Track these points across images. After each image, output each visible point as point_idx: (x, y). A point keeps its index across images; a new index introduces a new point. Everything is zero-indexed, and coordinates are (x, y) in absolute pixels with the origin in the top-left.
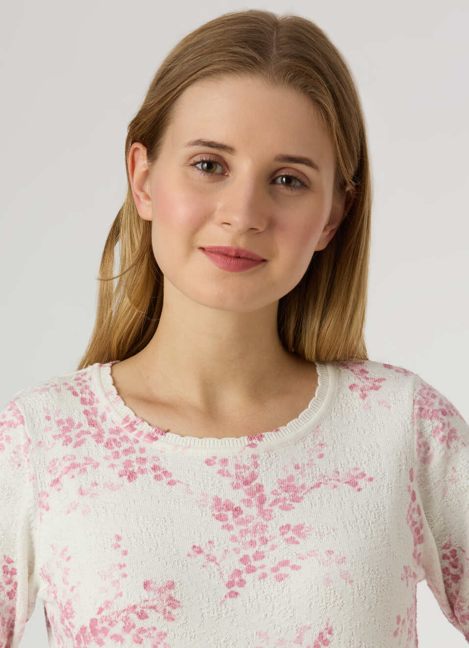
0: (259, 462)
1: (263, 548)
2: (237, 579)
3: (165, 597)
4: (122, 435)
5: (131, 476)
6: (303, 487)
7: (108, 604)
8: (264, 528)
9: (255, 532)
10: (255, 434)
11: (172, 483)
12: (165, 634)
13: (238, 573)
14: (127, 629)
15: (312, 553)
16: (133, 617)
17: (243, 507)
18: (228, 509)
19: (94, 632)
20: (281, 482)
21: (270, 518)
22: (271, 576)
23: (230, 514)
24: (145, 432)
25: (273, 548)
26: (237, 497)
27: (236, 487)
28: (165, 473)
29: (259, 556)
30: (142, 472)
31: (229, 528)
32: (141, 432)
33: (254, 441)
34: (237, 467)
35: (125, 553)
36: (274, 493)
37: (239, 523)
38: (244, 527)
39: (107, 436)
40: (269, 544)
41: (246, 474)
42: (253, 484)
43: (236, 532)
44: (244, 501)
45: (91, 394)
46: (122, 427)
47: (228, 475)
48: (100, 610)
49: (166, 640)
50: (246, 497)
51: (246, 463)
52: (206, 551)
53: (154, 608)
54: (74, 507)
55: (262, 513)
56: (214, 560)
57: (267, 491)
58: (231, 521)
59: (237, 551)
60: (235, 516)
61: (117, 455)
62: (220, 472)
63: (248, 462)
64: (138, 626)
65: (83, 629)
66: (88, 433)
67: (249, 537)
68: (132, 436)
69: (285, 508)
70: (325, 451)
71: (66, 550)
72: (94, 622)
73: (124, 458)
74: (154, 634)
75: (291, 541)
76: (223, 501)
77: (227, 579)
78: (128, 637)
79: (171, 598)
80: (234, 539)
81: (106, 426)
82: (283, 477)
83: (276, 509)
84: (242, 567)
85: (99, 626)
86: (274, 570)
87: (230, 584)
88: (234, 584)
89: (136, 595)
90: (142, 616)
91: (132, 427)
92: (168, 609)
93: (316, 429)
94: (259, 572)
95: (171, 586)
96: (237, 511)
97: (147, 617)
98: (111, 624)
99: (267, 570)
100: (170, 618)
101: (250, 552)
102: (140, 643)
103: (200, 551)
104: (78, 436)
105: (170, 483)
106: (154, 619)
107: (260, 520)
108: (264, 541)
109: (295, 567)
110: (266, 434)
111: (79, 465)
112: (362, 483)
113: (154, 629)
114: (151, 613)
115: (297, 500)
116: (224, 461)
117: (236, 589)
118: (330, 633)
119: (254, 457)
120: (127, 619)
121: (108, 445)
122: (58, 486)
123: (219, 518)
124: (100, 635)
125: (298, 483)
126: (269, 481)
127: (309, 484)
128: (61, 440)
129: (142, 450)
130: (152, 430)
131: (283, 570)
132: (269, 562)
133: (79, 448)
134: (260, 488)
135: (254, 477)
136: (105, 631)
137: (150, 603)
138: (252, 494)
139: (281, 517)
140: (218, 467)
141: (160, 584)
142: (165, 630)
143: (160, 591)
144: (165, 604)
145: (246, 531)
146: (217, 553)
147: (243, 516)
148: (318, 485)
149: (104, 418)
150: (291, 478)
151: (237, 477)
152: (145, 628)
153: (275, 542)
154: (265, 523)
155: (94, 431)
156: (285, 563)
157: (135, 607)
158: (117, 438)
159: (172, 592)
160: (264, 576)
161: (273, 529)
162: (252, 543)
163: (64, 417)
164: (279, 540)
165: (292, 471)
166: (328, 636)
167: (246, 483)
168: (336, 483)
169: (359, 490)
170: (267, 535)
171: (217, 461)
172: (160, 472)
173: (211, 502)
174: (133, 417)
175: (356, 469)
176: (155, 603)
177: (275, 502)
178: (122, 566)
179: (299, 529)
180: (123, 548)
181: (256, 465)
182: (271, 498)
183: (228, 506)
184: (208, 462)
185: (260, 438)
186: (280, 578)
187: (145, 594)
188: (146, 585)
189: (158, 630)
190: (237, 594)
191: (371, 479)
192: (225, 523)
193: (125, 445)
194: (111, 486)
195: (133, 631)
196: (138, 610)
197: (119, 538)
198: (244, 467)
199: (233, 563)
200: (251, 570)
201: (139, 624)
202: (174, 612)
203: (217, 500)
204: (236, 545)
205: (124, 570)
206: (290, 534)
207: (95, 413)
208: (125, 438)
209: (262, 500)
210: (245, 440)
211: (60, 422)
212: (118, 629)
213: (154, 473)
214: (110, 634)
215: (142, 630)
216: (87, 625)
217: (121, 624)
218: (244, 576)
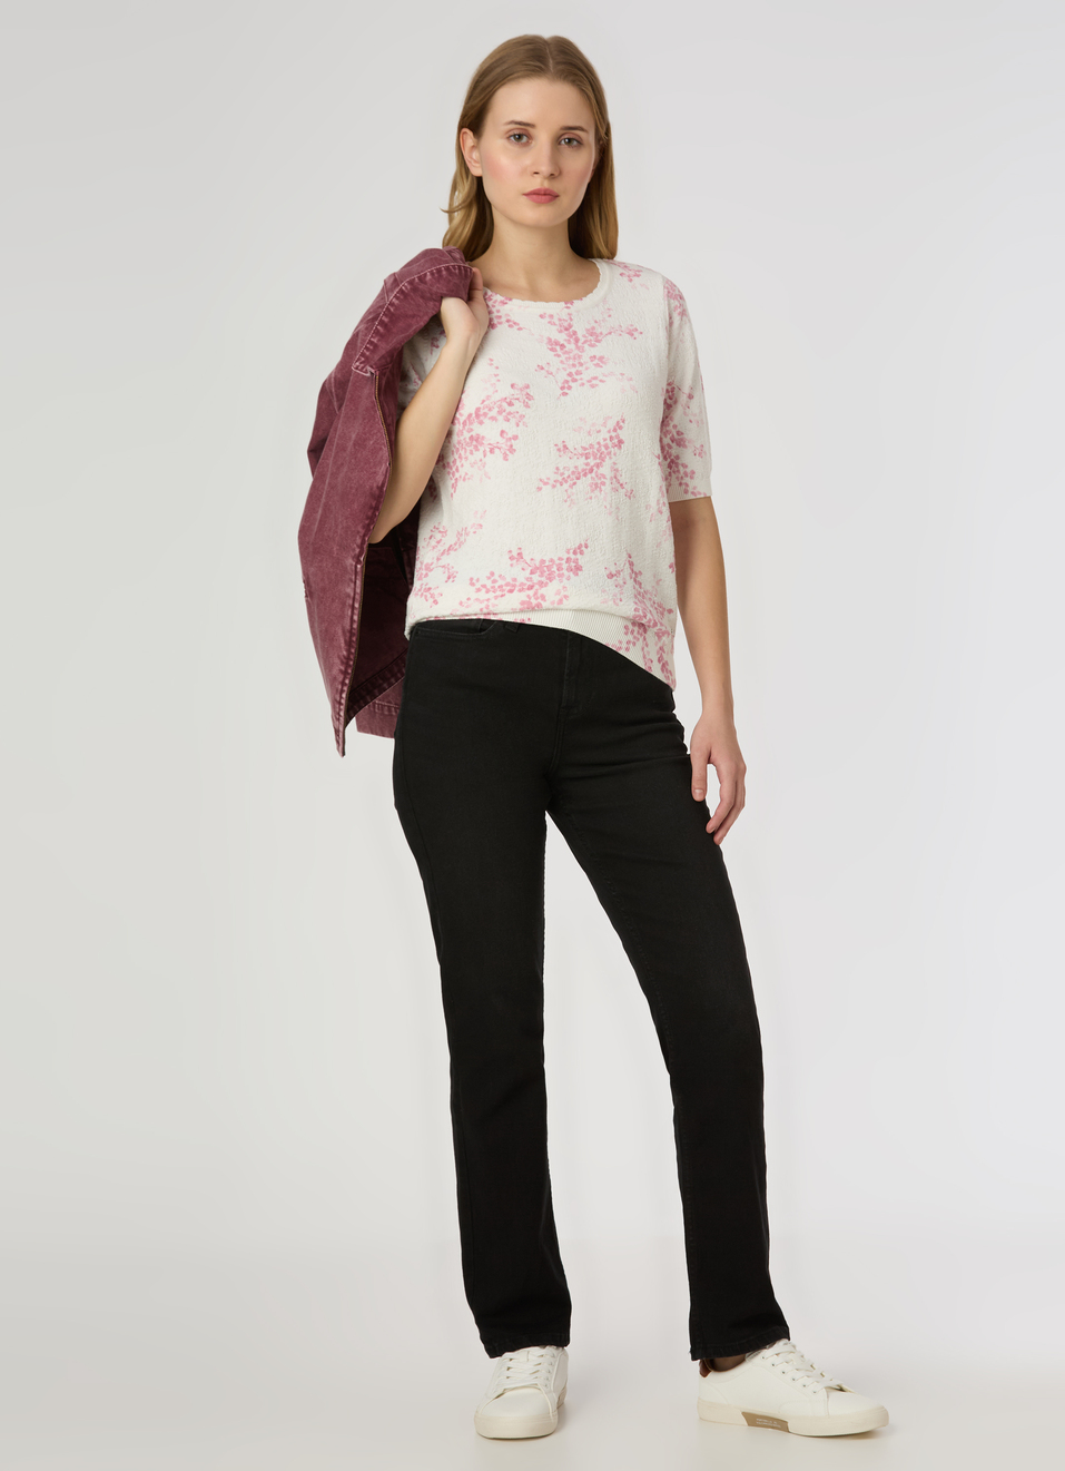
0: (572, 317)
1: (580, 369)
2: (566, 385)
3: (524, 393)
5: (494, 326)
6: (601, 333)
7: (488, 397)
8: (580, 357)
9: (575, 359)
10: (569, 301)
11: (520, 329)
12: (525, 416)
13: (567, 382)
14: (500, 413)
15: (612, 374)
16: (505, 405)
17: (566, 344)
19: (477, 416)
20: (587, 330)
21: (583, 351)
22: (587, 385)
23: (558, 348)
24: (499, 301)
25: (587, 369)
26: (562, 338)
27: (560, 332)
28: (515, 324)
29: (578, 373)
30: (500, 323)
31: (559, 356)
32: (496, 301)
33: (568, 305)
34: (560, 320)
35: (497, 368)
36: (584, 336)
37: (565, 353)
38: (567, 356)
40: (584, 366)
41: (566, 324)
42: (571, 330)
43: (563, 358)
44: (566, 340)
47: (555, 324)
48: (483, 401)
49: (525, 420)
50: (567, 338)
51: (565, 318)
52: (546, 369)
53: (518, 399)
55: (578, 348)
56: (551, 373)
57: (580, 335)
58: (559, 352)
59: (564, 369)
60: (561, 349)
62: (549, 322)
63: (567, 318)
64: (507, 411)
65: (470, 415)
67: (571, 362)
68: (490, 303)
69: (592, 346)
70: (611, 313)
72: (478, 409)
74: (517, 416)
75: (597, 365)
77: (560, 385)
78: (500, 418)
79: (528, 394)
80: (562, 362)
82: (589, 327)
83: (586, 346)
84: (569, 379)
85: (481, 412)
86: (589, 381)
87: (562, 388)
88: (565, 388)
89: (506, 392)
90: (510, 404)
91: (489, 298)
92: (527, 400)
93: (604, 300)
94: (580, 382)
95: (528, 387)
96: (562, 346)
97: (513, 405)
98: (490, 410)
99: (585, 381)
100: (527, 406)
101: (573, 370)
102: (508, 421)
103: (542, 368)
106: (518, 406)
107: (576, 352)
108: (581, 364)
109: (601, 381)
110: (574, 301)
112: (636, 334)
113: (517, 412)
114: (515, 403)
115: (599, 341)
116: (551, 316)
117: (566, 391)
118: (623, 422)
119: (570, 314)
120: (501, 406)
123: (551, 350)
124: (482, 418)
125: (598, 331)
126: (580, 328)
127: (605, 332)
129: (497, 311)
130: (503, 299)
131: (594, 382)
132: (586, 376)
134: (575, 333)
135: (570, 326)
136: (485, 414)
137: (516, 397)
138: (570, 336)
139: (589, 351)
140: (548, 320)
141: (521, 386)
142: (524, 413)
143: (521, 390)
144: (525, 397)
145: (569, 358)
146: (553, 370)
147: (566, 349)
148: (610, 333)
150: (593, 328)
151: (560, 326)
152: (512, 412)
153: (588, 365)
154: (580, 354)
156: (595, 378)
157: (506, 399)
159: (528, 391)
160: (583, 384)
161: (585, 358)
162: (574, 365)
164: (590, 364)
165: (594, 324)
167: (566, 329)
168: (621, 333)
169: (635, 338)
170: (582, 361)
171: (547, 316)
172: (510, 323)
173: (546, 341)
174: (489, 293)
175: (632, 326)
177: (585, 342)
178: (496, 376)
179: (601, 358)
180: (495, 365)
181: (571, 319)
182: (582, 339)
183: (557, 343)
184: (541, 316)
185: (572, 303)
186: (593, 386)
187: (512, 391)
188: (512, 386)
189: (520, 413)
190: (567, 394)
191: (642, 333)
192: (555, 353)
195: (504, 414)
196: (508, 400)
197: (492, 360)
198: (564, 320)
199: (563, 376)
200: (575, 380)
201: (508, 409)
202: (530, 403)
203: (550, 340)
204: (564, 366)
205: (498, 378)
206: (596, 361)
209: (577, 340)
210: (563, 304)
212: (494, 413)
213: (507, 324)
214: (489, 416)
215: (510, 413)
216: (473, 412)
217: (496, 410)
218: (571, 384)
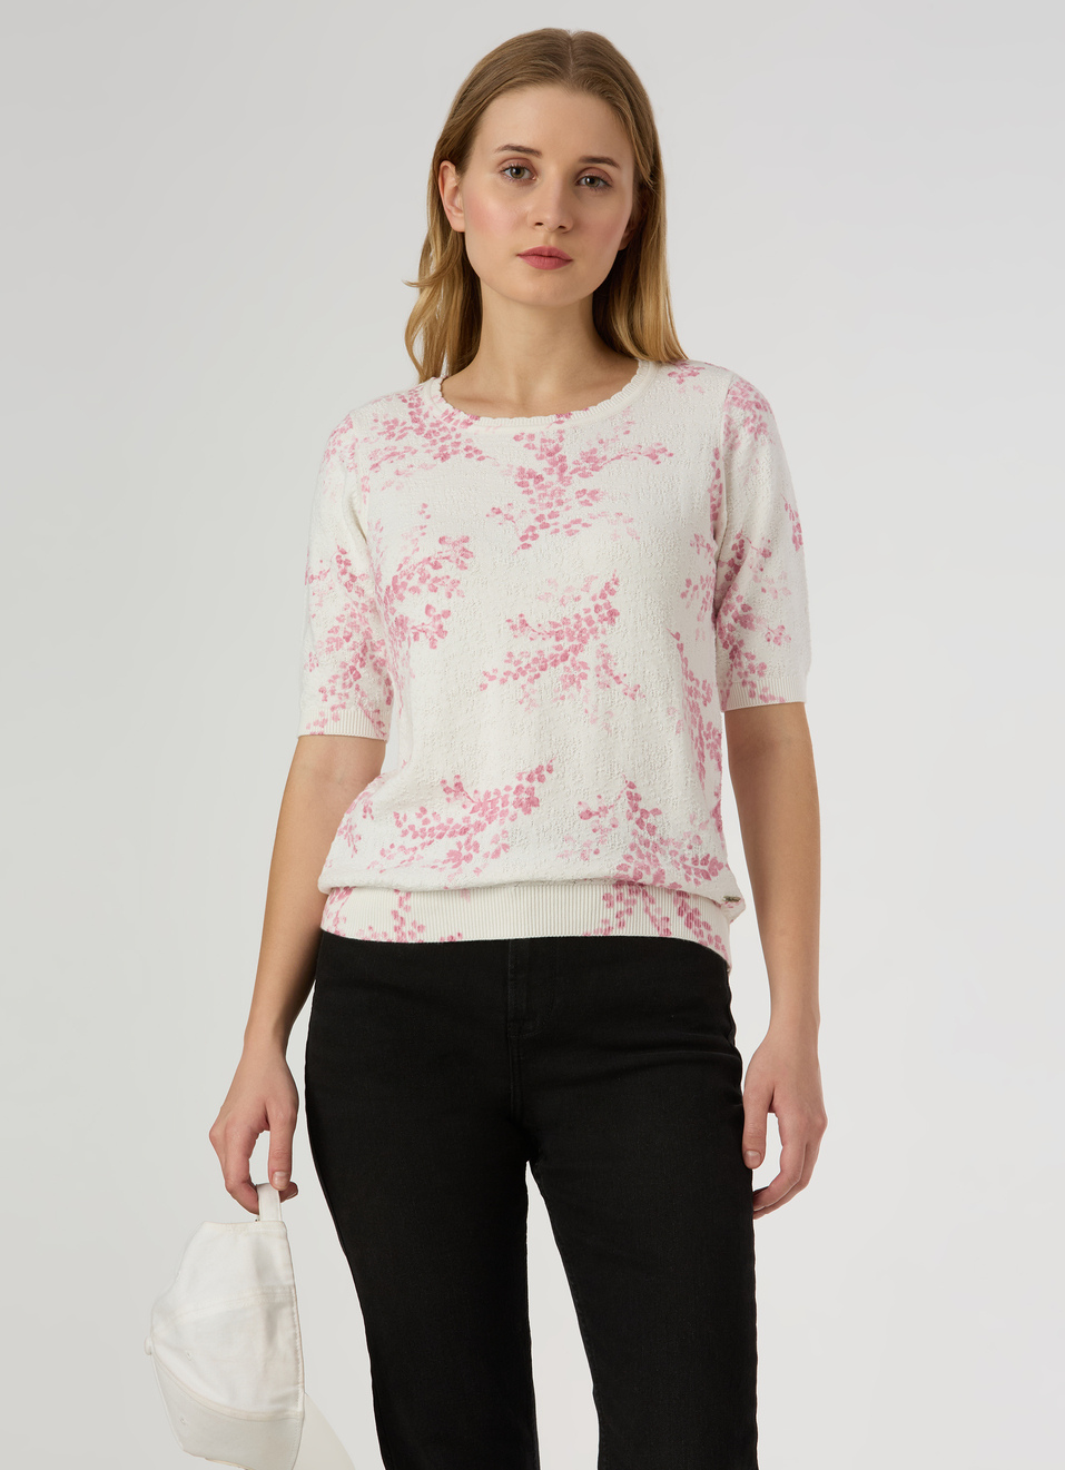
0: (564, 436)
1: (558, 509)
2: (530, 534)
3: (458, 548)
4: (441, 426)
5: (445, 457)
6: (604, 458)
7: (406, 559)
8: (561, 492)
9: (553, 495)
10: (563, 413)
11: (481, 459)
12: (459, 582)
13: (533, 528)
14: (422, 580)
15: (604, 514)
16: (428, 568)
17: (545, 475)
18: (530, 477)
19: (396, 588)
20: (583, 454)
21: (569, 483)
22: (563, 531)
23: (531, 481)
24: (462, 420)
25: (568, 509)
26: (540, 467)
27: (541, 458)
28: (476, 451)
29: (553, 515)
30: (455, 453)
31: (529, 492)
32: (458, 421)
33: (562, 419)
34: (544, 441)
35: (428, 517)
36: (576, 463)
37: (539, 488)
38: (542, 492)
39: (427, 429)
40: (565, 505)
41: (551, 447)
42: (557, 455)
43: (535, 496)
44: (545, 469)
45: (419, 399)
46: (442, 420)
47: (534, 448)
48: (401, 567)
49: (460, 587)
50: (548, 466)
51: (552, 438)
52: (505, 512)
53: (447, 558)
54: (389, 484)
55: (561, 479)
56: (511, 518)
57: (569, 462)
58: (532, 487)
59: (533, 511)
60: (536, 483)
61: (434, 443)
62: (527, 446)
63: (554, 437)
64: (433, 576)
65: (388, 588)
66: (411, 428)
67: (547, 500)
68: (450, 425)
69: (584, 476)
70: (631, 428)
71: (379, 523)
72: (395, 579)
73: (440, 444)
74: (448, 582)
75: (586, 503)
76: (527, 470)
77: (521, 534)
78: (424, 588)
79: (464, 549)
80: (532, 501)
81: (427, 422)
82: (586, 449)
83: (575, 476)
84: (537, 524)
85: (400, 582)
86: (566, 527)
87: (523, 538)
88: (528, 538)
89: (430, 548)
90: (436, 566)
91: (450, 419)
92: (462, 558)
93: (626, 409)
94: (552, 528)
95: (466, 540)
96: (540, 478)
97: (441, 567)
98: (409, 578)
99: (560, 527)
100: (463, 567)
101: (546, 512)
102: (435, 591)
103: (499, 512)
104: (402, 431)
105: (479, 459)
106: (448, 569)
107: (559, 485)
108: (560, 503)
109: (585, 525)
110: (574, 413)
111: (398, 453)
112: (661, 457)
113: (448, 577)
114: (445, 563)
115: (597, 469)
116: (532, 437)
117: (529, 541)
118: (615, 583)
119: (561, 432)
120: (422, 570)
121: (428, 436)
122: (377, 469)
123: (521, 484)
124: (401, 591)
125: (599, 455)
126: (572, 453)
127: (610, 456)
128: (385, 436)
129: (458, 436)
130: (467, 417)
131: (574, 527)
132: (563, 520)
133: (400, 441)
134: (563, 458)
135: (557, 449)
136: (404, 585)
137: (444, 555)
138: (554, 463)
139: (578, 483)
140: (525, 442)
141: (455, 539)
142: (458, 578)
143: (454, 544)
144: (458, 555)
145: (545, 495)
146: (514, 512)
147: (544, 482)
148: (619, 457)
149: (426, 416)
150: (594, 451)
151: (542, 449)
152: (439, 577)
153: (569, 504)
154: (563, 488)
155: (416, 426)
156: (577, 521)
157: (429, 559)
158: (437, 429)
159: (466, 545)
160: (557, 531)
161: (570, 492)
162: (549, 505)
163: (390, 419)
164: (575, 503)
165: (595, 444)
166: (614, 586)
167: (550, 454)
168: (637, 455)
169: (658, 463)
170: (563, 498)
171: (525, 436)
172: (471, 451)
173: (515, 472)
174: (451, 410)
175: (659, 444)
176: (449, 554)
177: (575, 471)
179: (593, 494)
180: (427, 513)
181: (561, 439)
182: (571, 467)
183: (531, 475)
184: (517, 438)
185: (568, 416)
186: (571, 533)
187: (440, 547)
188: (442, 539)
189: (452, 578)
190: (529, 545)
191: (671, 455)
192: (525, 489)
193: (443, 434)
194: (425, 467)
195: (428, 581)
196: (432, 561)
197: (425, 506)
198: (550, 441)
199: (528, 521)
200: (545, 526)
201: (434, 573)
202: (467, 561)
203: (522, 470)
204: (533, 506)
205: (424, 530)
206: (585, 497)
207: (420, 412)
208: (445, 428)
209: (563, 469)
210: (553, 418)
211: (387, 423)
212: (414, 582)
213: (466, 453)
214: (408, 587)
215: (436, 580)
216: (391, 582)
217: (417, 576)
218: (538, 531)
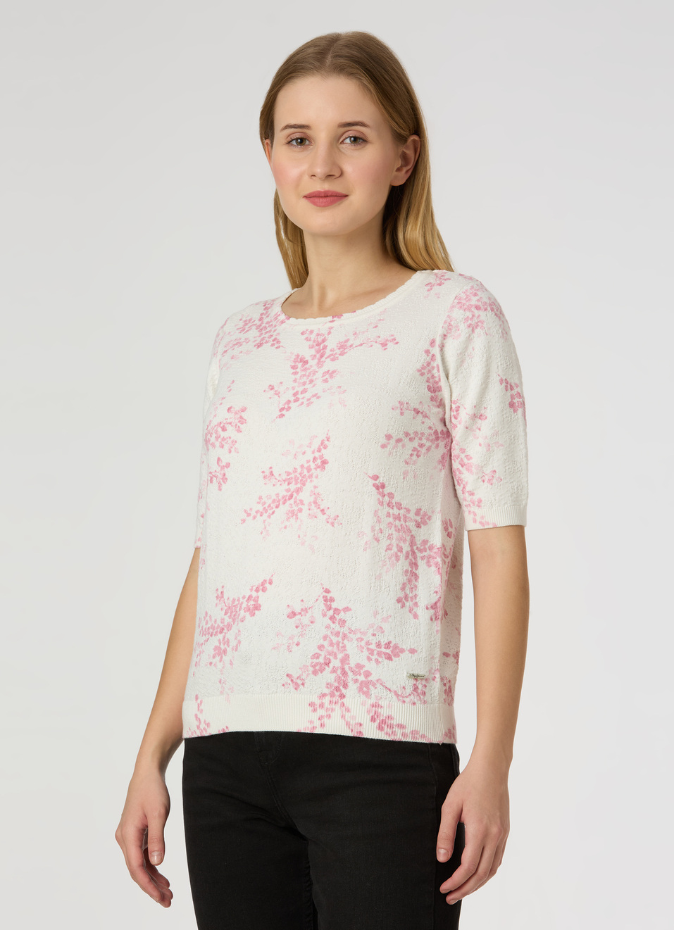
0: (332, 331)
1: (308, 386)
2: (286, 406)
3: (238, 416)
4: (271, 324)
5: (260, 346)
6: (351, 346)
7: (210, 422)
8: (315, 373)
9: (309, 375)
10: (338, 314)
12: (236, 442)
13: (289, 402)
14: (217, 438)
15: (330, 388)
16: (220, 429)
17: (310, 360)
18: (301, 362)
20: (339, 343)
21: (322, 366)
22: (307, 404)
23: (300, 365)
24: (281, 320)
25: (314, 386)
26: (309, 354)
27: (312, 347)
28: (278, 342)
29: (304, 391)
30: (267, 343)
31: (297, 373)
32: (279, 320)
33: (335, 319)
34: (318, 335)
35: (230, 391)
36: (332, 350)
37: (303, 370)
38: (304, 373)
39: (263, 325)
40: (313, 383)
41: (321, 339)
42: (322, 345)
43: (298, 376)
44: (312, 356)
47: (310, 340)
49: (236, 445)
50: (314, 353)
52: (276, 389)
53: (230, 423)
55: (319, 363)
56: (278, 394)
57: (328, 350)
58: (300, 369)
59: (293, 388)
60: (303, 366)
61: (261, 335)
62: (306, 339)
63: (325, 332)
64: (222, 437)
66: (255, 325)
67: (304, 379)
68: (275, 323)
69: (333, 359)
74: (230, 441)
75: (325, 381)
77: (281, 407)
78: (217, 444)
79: (241, 417)
80: (295, 380)
81: (266, 320)
82: (343, 340)
83: (328, 360)
84: (293, 398)
86: (309, 400)
87: (282, 409)
88: (284, 409)
89: (223, 416)
90: (224, 429)
91: (276, 318)
92: (239, 424)
94: (301, 401)
95: (244, 409)
96: (306, 363)
97: (226, 430)
98: (211, 436)
99: (306, 400)
100: (239, 431)
101: (301, 389)
102: (223, 447)
103: (272, 388)
104: (250, 327)
105: (277, 348)
106: (231, 431)
107: (316, 368)
109: (318, 398)
110: (345, 314)
111: (240, 343)
112: (389, 345)
113: (230, 438)
114: (228, 427)
115: (343, 354)
116: (312, 332)
117: (284, 412)
118: (328, 440)
119: (331, 328)
120: (217, 431)
123: (293, 367)
125: (349, 344)
126: (332, 343)
127: (356, 344)
128: (240, 331)
130: (285, 317)
131: (312, 400)
133: (245, 334)
134: (325, 347)
135: (324, 341)
137: (228, 421)
138: (318, 351)
139: (328, 366)
140: (306, 336)
141: (237, 409)
142: (236, 439)
143: (236, 413)
144: (237, 421)
145: (304, 375)
146: (281, 389)
147: (307, 366)
148: (362, 345)
149: (268, 315)
150: (347, 341)
151: (314, 341)
152: (225, 437)
154: (317, 370)
155: (259, 323)
156: (315, 395)
157: (221, 423)
158: (268, 325)
159: (243, 414)
160: (303, 404)
161: (319, 374)
162: (304, 383)
163: (249, 318)
164: (319, 381)
165: (350, 336)
166: (326, 443)
167: (318, 344)
168: (374, 344)
169: (385, 349)
170: (314, 378)
171: (308, 332)
172: (275, 342)
173: (293, 358)
174: (280, 312)
176: (232, 420)
177: (329, 356)
179: (332, 373)
181: (329, 333)
182: (328, 353)
183: (301, 360)
184: (303, 333)
185: (340, 317)
187: (227, 415)
188: (229, 409)
189: (232, 439)
190: (284, 415)
191: (397, 343)
192: (295, 370)
194: (247, 352)
195: (220, 440)
196: (222, 425)
198: (321, 334)
199: (288, 396)
200: (297, 400)
201: (222, 434)
202: (241, 426)
203: (297, 356)
204: (294, 384)
205: (223, 401)
206: (327, 377)
209: (322, 355)
210: (329, 318)
211: (245, 321)
212: (213, 439)
213: (272, 343)
214: (210, 442)
215: (224, 439)
217: (214, 435)
218: (292, 404)
